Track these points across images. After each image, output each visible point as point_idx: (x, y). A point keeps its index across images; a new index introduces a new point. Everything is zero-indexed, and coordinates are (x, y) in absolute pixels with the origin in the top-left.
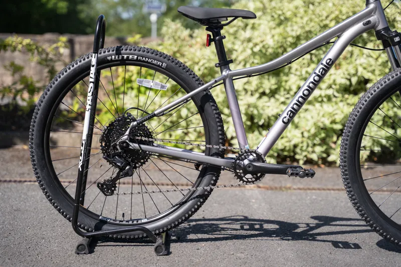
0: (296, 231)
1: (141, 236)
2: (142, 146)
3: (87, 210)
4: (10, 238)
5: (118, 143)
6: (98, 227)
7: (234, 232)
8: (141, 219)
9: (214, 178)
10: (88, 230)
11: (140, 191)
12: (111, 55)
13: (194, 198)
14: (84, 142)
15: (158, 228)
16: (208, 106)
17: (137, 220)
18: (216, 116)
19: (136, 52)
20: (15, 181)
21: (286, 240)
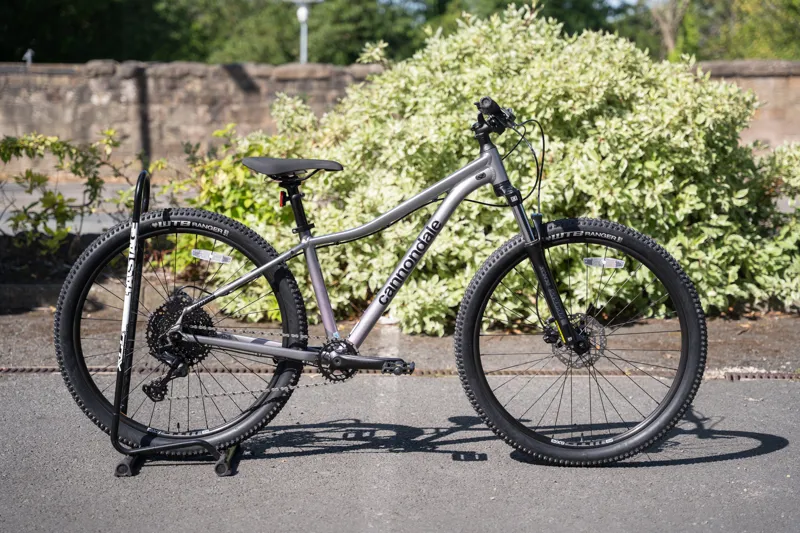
0: (416, 439)
1: (201, 452)
2: (199, 337)
3: (131, 420)
4: (32, 457)
5: (168, 334)
6: (145, 442)
7: (331, 444)
8: (201, 430)
9: (294, 376)
10: (132, 446)
11: (199, 394)
12: (157, 221)
13: (269, 402)
14: (123, 335)
15: (223, 441)
16: (284, 283)
17: (196, 431)
18: (295, 295)
19: (190, 216)
20: (38, 371)
21: (395, 452)
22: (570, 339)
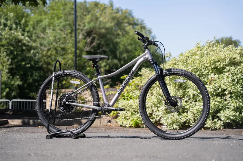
3: (54, 127)
5: (62, 102)
12: (61, 73)
16: (93, 89)
17: (71, 130)
19: (69, 71)
22: (168, 101)
